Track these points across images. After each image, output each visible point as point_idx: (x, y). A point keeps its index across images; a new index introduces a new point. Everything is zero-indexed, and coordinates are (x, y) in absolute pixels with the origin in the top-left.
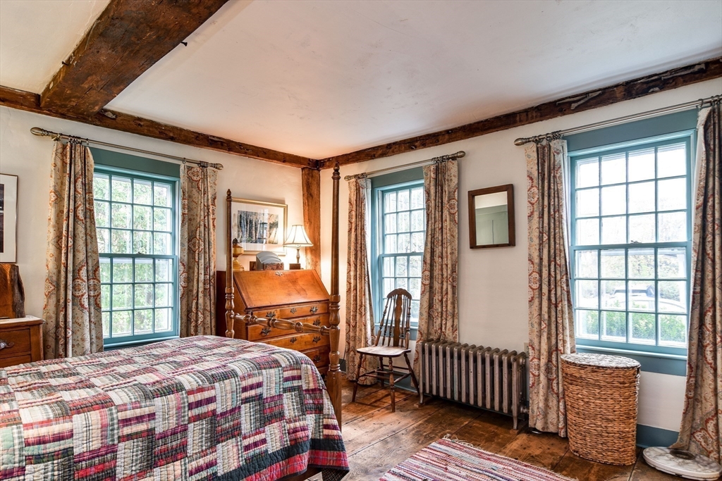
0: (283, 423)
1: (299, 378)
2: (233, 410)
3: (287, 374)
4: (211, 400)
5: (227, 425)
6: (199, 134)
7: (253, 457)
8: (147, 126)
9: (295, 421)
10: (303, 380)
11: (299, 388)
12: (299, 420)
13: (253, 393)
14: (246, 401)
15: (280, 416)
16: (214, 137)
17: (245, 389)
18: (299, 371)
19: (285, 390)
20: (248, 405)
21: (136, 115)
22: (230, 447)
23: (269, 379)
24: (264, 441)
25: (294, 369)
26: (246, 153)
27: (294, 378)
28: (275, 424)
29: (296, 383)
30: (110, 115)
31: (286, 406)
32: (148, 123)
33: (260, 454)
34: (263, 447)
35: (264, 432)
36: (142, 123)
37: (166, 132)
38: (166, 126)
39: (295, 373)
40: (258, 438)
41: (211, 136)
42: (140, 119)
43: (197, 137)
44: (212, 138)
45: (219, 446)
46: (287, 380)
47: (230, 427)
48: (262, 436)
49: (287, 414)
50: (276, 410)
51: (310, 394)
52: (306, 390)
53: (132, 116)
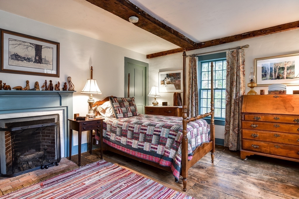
0: (164, 147)
1: (176, 136)
2: (150, 135)
3: (171, 132)
4: (146, 130)
5: (148, 138)
6: (237, 35)
7: (152, 151)
8: (215, 42)
9: (167, 149)
10: (176, 137)
11: (174, 139)
12: (168, 149)
13: (157, 133)
14: (155, 134)
15: (164, 145)
16: (245, 33)
17: (155, 131)
18: (176, 133)
19: (169, 137)
20: (155, 136)
21: (211, 40)
22: (148, 144)
23: (164, 131)
24: (157, 149)
25: (174, 132)
26: (265, 33)
27: (173, 135)
28: (162, 146)
29: (173, 137)
30: (203, 44)
31: (167, 143)
32: (215, 41)
33: (154, 151)
34: (156, 150)
35: (158, 146)
36: (213, 42)
37: (222, 41)
38: (222, 39)
39: (174, 133)
40: (155, 147)
41: (243, 34)
42: (212, 41)
43: (236, 37)
44: (244, 34)
45: (145, 142)
46: (170, 134)
47: (149, 139)
48: (157, 147)
49: (167, 145)
50: (164, 142)
51: (177, 143)
52: (176, 141)
53: (209, 41)
